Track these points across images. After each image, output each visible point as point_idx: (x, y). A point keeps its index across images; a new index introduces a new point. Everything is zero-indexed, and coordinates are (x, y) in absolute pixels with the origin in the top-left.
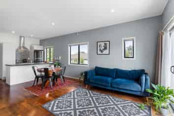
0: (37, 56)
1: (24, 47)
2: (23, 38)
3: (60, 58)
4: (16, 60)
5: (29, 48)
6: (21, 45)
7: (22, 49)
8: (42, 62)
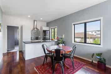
0: (45, 35)
1: (36, 28)
2: (36, 22)
3: (63, 37)
4: (31, 38)
5: (39, 29)
6: (35, 27)
7: (35, 29)
8: (48, 40)
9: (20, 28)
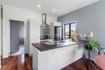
9: (25, 23)
